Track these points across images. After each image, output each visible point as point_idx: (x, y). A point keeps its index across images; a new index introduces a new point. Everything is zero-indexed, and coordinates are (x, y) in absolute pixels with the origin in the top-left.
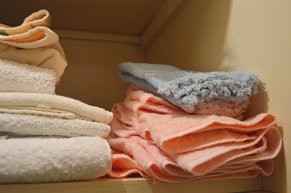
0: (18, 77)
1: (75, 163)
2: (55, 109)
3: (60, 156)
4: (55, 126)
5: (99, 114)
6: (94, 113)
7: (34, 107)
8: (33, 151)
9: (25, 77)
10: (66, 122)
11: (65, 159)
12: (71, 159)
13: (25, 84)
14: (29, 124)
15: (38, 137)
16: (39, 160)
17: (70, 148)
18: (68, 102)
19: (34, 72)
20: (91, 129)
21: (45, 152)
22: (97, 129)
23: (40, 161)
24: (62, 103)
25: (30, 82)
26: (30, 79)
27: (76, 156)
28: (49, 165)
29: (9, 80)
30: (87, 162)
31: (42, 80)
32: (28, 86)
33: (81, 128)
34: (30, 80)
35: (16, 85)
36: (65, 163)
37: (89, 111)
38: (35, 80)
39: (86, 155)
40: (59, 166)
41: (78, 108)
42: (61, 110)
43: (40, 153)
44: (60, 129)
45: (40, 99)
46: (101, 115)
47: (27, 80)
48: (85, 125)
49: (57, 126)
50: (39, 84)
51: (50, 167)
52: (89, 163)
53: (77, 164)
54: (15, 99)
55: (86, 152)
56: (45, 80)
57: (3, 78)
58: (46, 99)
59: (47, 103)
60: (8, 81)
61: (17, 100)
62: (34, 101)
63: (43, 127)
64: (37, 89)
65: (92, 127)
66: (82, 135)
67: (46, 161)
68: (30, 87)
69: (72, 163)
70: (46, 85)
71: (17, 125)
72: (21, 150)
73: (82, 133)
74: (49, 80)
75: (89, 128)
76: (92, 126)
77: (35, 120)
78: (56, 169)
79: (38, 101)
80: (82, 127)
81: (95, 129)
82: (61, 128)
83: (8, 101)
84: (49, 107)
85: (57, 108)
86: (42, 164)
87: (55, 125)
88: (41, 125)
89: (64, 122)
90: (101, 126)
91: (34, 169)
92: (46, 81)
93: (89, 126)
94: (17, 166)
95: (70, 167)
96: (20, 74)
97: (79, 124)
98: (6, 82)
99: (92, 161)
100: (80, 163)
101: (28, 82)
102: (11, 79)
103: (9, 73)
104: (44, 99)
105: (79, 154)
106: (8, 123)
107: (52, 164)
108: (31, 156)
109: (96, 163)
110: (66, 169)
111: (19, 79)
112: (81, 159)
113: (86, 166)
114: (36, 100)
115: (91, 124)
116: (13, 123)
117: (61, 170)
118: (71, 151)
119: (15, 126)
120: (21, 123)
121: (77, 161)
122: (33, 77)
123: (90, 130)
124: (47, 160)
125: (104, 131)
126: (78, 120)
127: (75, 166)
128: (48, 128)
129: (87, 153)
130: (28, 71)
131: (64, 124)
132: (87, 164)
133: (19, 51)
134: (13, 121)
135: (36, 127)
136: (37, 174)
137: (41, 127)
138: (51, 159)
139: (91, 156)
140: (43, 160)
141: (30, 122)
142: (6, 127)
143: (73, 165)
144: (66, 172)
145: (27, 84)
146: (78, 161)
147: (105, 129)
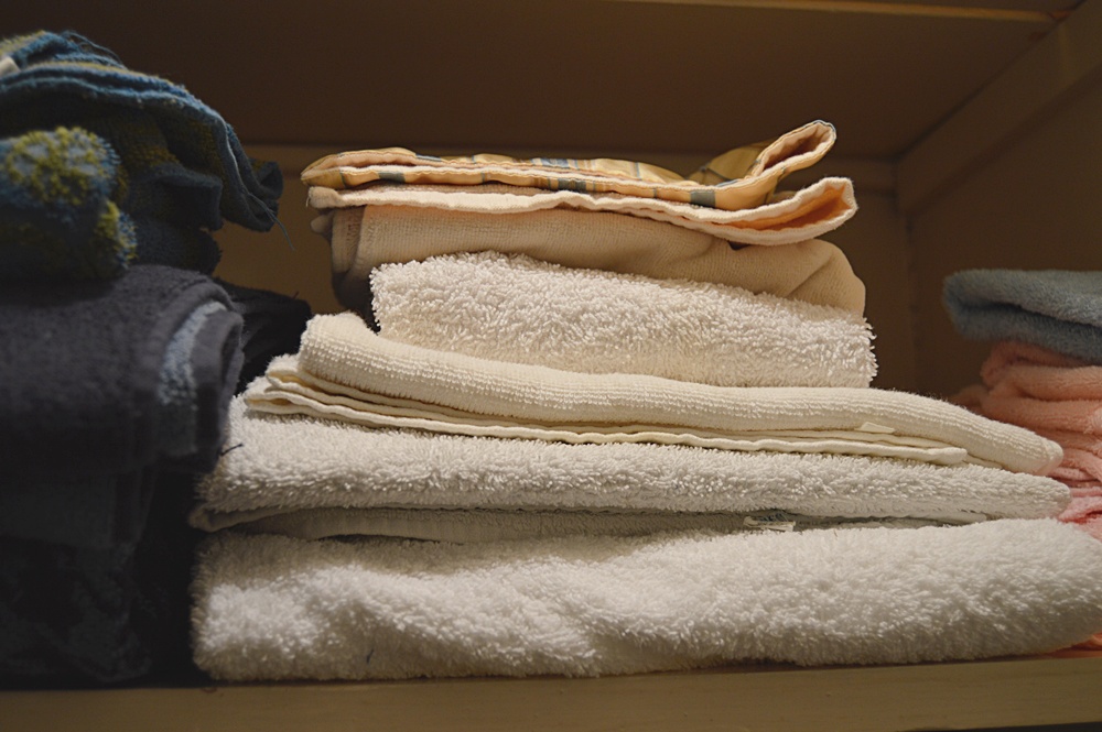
0: (774, 340)
1: (1025, 601)
2: (905, 436)
3: (981, 582)
4: (924, 489)
5: (1026, 448)
6: (1014, 443)
7: (846, 430)
8: (900, 567)
9: (793, 338)
10: (950, 476)
11: (993, 590)
12: (1012, 590)
13: (794, 360)
14: (855, 486)
15: (868, 524)
16: (926, 593)
17: (1002, 555)
18: (939, 414)
19: (814, 321)
20: (1019, 494)
21: (933, 567)
22: (1038, 494)
23: (927, 597)
24: (923, 414)
25: (808, 351)
26: (807, 344)
27: (1025, 578)
28: (951, 608)
29: (748, 349)
30: (1058, 597)
31: (840, 344)
32: (806, 364)
33: (992, 494)
34: (809, 347)
35: (768, 363)
36: (998, 601)
37: (1003, 439)
38: (823, 346)
39: (1052, 575)
40: (985, 611)
41: (970, 430)
42: (920, 437)
43: (920, 571)
44: (939, 498)
45: (866, 406)
46: (1033, 450)
47: (802, 346)
48: (1004, 483)
49: (930, 487)
50: (835, 356)
51: (956, 616)
52: (1065, 601)
53: (1032, 604)
54: (799, 407)
55: (1050, 566)
56: (848, 345)
57: (731, 342)
58: (879, 406)
59: (886, 418)
60: (744, 350)
61: (804, 411)
62: (849, 412)
63: (892, 492)
64: (830, 373)
65: (1021, 488)
66: (991, 518)
67: (944, 597)
68: (809, 368)
69: (1016, 601)
70: (854, 360)
71: (825, 487)
72: (865, 565)
73: (992, 510)
74: (859, 344)
75: (1014, 492)
76: (1020, 485)
77: (867, 473)
78: (972, 620)
79: (860, 413)
80: (995, 491)
81: (1031, 494)
82: (939, 494)
83: (780, 415)
84: (892, 430)
85: (908, 432)
86: (934, 604)
87: (925, 485)
88: (887, 487)
89: (944, 477)
90: (1045, 485)
91: (913, 622)
92: (853, 347)
93: (1013, 486)
94: (869, 610)
95: (1013, 613)
96: (778, 329)
97: (985, 480)
98: (739, 354)
99: (1074, 593)
100: (1040, 600)
101: (804, 352)
102: (754, 344)
103: (746, 328)
104: (874, 405)
105: (1033, 573)
106: (800, 482)
107: (962, 607)
108: (897, 582)
109: (1086, 600)
110: (1001, 621)
111: (778, 343)
112: (1039, 588)
113: (1057, 608)
114: (855, 408)
115: (1019, 481)
116: (810, 481)
117: (987, 622)
118: (1005, 563)
119: (819, 490)
120: (835, 483)
121: (1029, 596)
122: (814, 335)
123: (1017, 497)
124: (946, 592)
125: (1055, 500)
126: (978, 470)
127: (1025, 611)
128: (905, 496)
129: (1054, 570)
130: (795, 319)
131: (945, 480)
132: (1059, 603)
133: (743, 254)
134: (810, 476)
135: (872, 493)
136: (921, 635)
137: (888, 493)
138: (955, 588)
139: (1070, 578)
140: (937, 591)
141: (854, 477)
142: (796, 494)
143: (1019, 608)
144: (1002, 627)
145: (800, 359)
146: (1032, 593)
147: (1057, 494)
